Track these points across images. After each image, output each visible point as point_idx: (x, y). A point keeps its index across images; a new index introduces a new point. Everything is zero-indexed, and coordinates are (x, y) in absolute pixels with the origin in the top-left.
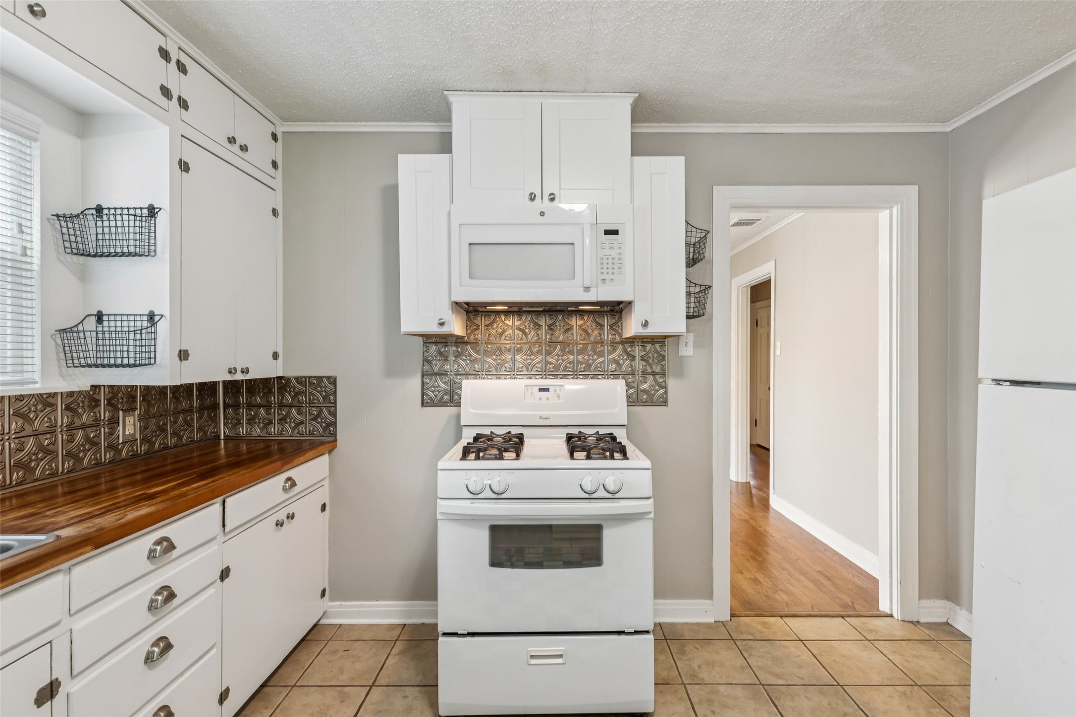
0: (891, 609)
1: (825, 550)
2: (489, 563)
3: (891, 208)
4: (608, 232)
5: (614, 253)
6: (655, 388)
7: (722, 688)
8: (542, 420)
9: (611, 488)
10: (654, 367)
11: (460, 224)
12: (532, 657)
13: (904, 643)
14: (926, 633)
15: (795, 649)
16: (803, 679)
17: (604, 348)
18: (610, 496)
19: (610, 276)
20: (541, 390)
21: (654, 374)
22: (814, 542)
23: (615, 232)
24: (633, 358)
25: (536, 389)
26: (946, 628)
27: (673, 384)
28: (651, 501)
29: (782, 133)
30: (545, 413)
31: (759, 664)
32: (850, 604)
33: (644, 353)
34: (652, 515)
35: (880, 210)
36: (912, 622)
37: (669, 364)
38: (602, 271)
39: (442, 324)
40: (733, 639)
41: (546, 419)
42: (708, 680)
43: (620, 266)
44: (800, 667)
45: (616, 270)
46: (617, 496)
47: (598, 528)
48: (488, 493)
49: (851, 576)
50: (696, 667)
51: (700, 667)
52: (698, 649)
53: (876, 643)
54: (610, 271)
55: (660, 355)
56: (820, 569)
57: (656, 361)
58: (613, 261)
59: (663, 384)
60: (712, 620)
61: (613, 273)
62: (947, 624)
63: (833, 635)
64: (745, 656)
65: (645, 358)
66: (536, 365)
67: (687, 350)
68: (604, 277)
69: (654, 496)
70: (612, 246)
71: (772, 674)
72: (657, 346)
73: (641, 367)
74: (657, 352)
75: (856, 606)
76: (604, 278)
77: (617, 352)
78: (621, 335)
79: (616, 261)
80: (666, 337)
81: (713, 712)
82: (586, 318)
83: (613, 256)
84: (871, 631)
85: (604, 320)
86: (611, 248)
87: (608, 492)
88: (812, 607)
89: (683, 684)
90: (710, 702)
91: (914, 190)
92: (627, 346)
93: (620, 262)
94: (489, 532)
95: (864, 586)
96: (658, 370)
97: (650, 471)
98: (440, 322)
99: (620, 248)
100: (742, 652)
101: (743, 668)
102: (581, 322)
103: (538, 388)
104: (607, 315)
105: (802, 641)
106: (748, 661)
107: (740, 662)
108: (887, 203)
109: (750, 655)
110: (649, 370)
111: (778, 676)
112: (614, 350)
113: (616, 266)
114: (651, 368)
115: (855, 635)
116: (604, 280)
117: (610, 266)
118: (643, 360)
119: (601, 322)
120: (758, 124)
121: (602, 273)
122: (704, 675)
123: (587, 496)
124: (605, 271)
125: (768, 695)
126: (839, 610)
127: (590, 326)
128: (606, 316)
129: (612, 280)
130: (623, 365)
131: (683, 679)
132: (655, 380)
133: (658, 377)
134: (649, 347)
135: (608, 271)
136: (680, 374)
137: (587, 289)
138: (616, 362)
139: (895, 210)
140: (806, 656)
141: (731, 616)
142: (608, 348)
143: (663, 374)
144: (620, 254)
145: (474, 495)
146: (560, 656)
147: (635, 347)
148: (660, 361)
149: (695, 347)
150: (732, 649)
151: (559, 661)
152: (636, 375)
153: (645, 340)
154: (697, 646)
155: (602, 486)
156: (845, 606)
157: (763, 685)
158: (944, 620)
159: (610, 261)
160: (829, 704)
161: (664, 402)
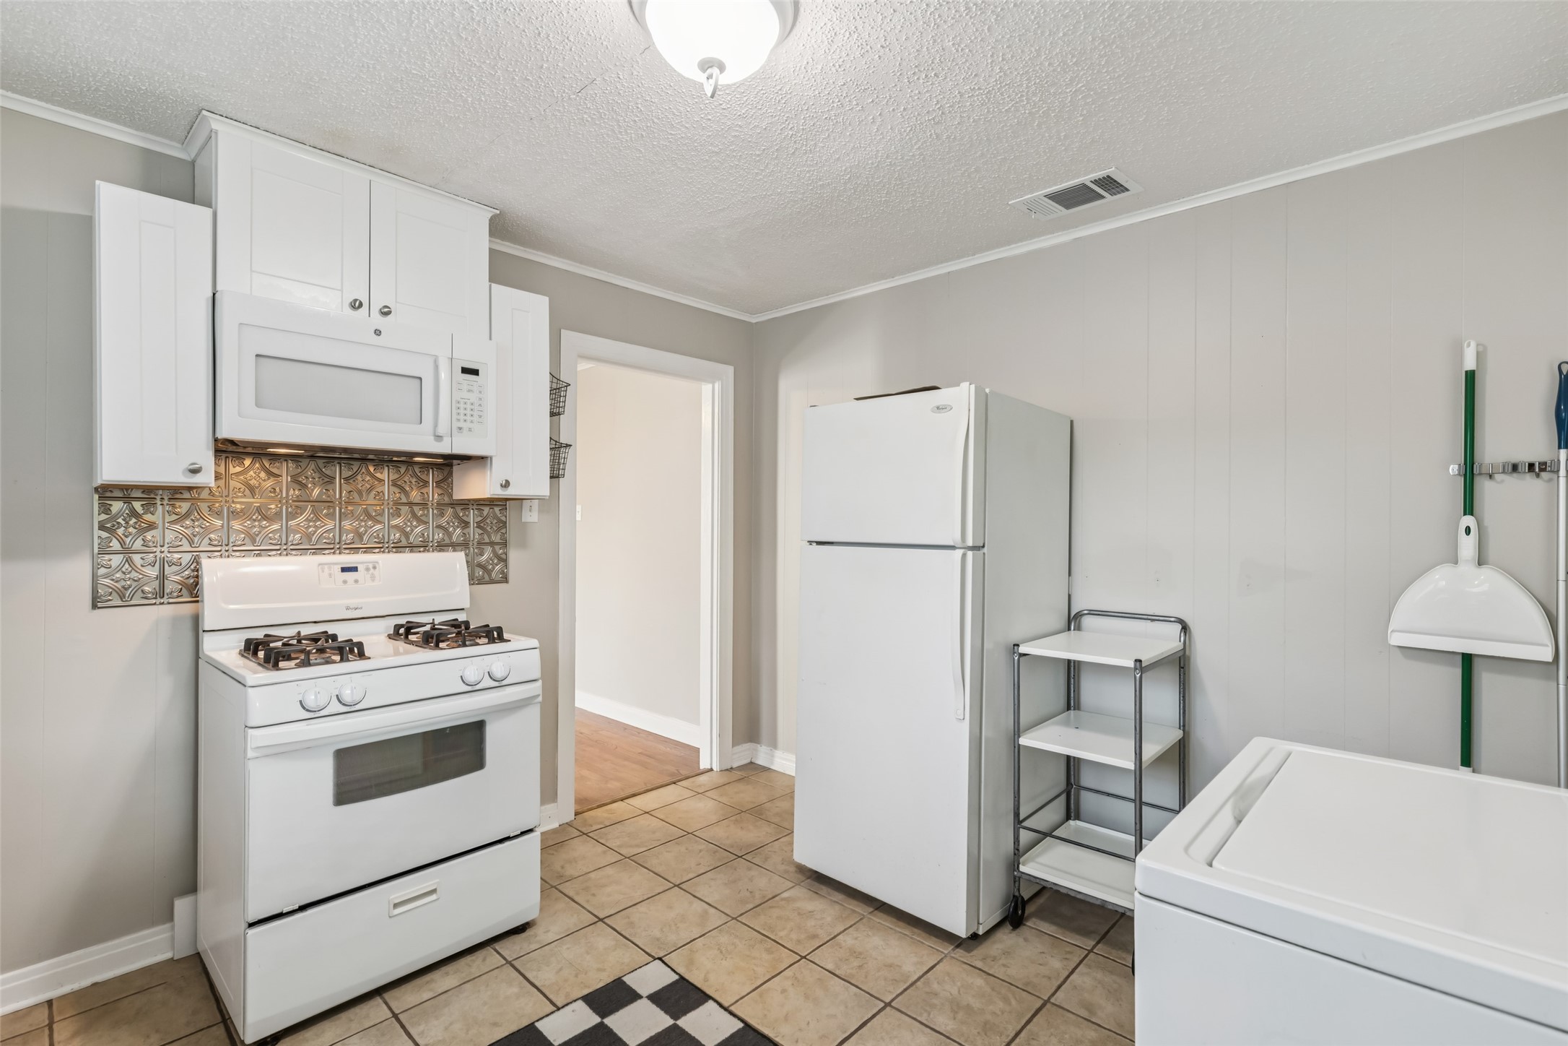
0: (711, 764)
1: (639, 733)
2: (334, 802)
3: (713, 383)
4: (465, 371)
5: (473, 397)
6: (493, 562)
7: (592, 875)
8: (350, 611)
9: (498, 675)
10: (492, 535)
11: (241, 324)
12: (396, 906)
13: (726, 787)
14: (739, 774)
15: (646, 821)
16: (660, 840)
17: (428, 511)
18: (496, 684)
19: (468, 425)
20: (344, 570)
21: (492, 544)
22: (626, 729)
23: (475, 372)
24: (466, 524)
25: (338, 568)
26: (752, 766)
27: (514, 556)
28: (539, 684)
29: (627, 288)
30: (353, 602)
31: (618, 844)
32: (676, 772)
33: (480, 519)
34: (540, 699)
35: (703, 383)
36: (727, 770)
37: (512, 535)
38: (459, 417)
39: (195, 471)
40: (584, 834)
41: (356, 609)
42: (577, 874)
43: (480, 413)
44: (654, 832)
45: (475, 418)
46: (504, 683)
47: (479, 726)
48: (336, 707)
49: (668, 749)
50: (559, 869)
51: (562, 867)
52: (553, 854)
53: (706, 794)
54: (468, 418)
55: (500, 521)
56: (640, 751)
57: (496, 529)
58: (472, 407)
59: (504, 556)
60: (556, 825)
61: (472, 422)
62: (751, 763)
63: (672, 799)
64: (603, 842)
65: (482, 525)
66: (324, 535)
67: (531, 516)
68: (461, 424)
69: (543, 677)
70: (471, 388)
71: (631, 846)
72: (497, 509)
73: (477, 536)
74: (495, 517)
75: (681, 772)
76: (460, 426)
77: (446, 518)
78: (451, 495)
79: (476, 407)
80: (507, 500)
81: (594, 895)
82: (403, 470)
83: (471, 401)
84: (700, 786)
85: (428, 474)
86: (469, 391)
87: (494, 680)
88: (645, 784)
89: (552, 887)
90: (586, 889)
91: (730, 369)
92: (458, 509)
93: (480, 408)
94: (334, 760)
95: (682, 754)
96: (496, 538)
97: (538, 650)
98: (192, 467)
99: (480, 392)
100: (598, 840)
101: (604, 852)
102: (396, 476)
103: (340, 567)
104: (432, 468)
105: (647, 813)
106: (607, 845)
107: (600, 848)
108: (711, 378)
109: (607, 840)
110: (487, 540)
111: (637, 846)
112: (442, 515)
113: (476, 413)
114: (489, 537)
115: (690, 793)
116: (460, 428)
117: (468, 412)
118: (479, 527)
119: (424, 477)
120: (606, 273)
121: (459, 420)
122: (570, 871)
123: (469, 688)
124: (462, 417)
125: (636, 863)
126: (667, 779)
127: (408, 481)
128: (431, 470)
129: (470, 430)
130: (453, 534)
131: (551, 883)
132: (494, 552)
133: (497, 547)
134: (486, 510)
135: (465, 418)
136: (523, 545)
137: (439, 438)
138: (445, 529)
139: (717, 385)
140: (655, 823)
141: (575, 815)
142: (433, 512)
143: (504, 544)
144: (480, 399)
145: (313, 713)
146: (434, 891)
147: (470, 512)
148: (499, 529)
149: (540, 511)
150: (588, 842)
151: (434, 897)
152: (470, 546)
153: (482, 503)
154: (551, 852)
155: (487, 675)
156: (672, 775)
157: (628, 858)
158: (747, 761)
159: (469, 406)
160: (687, 849)
161: (505, 579)
